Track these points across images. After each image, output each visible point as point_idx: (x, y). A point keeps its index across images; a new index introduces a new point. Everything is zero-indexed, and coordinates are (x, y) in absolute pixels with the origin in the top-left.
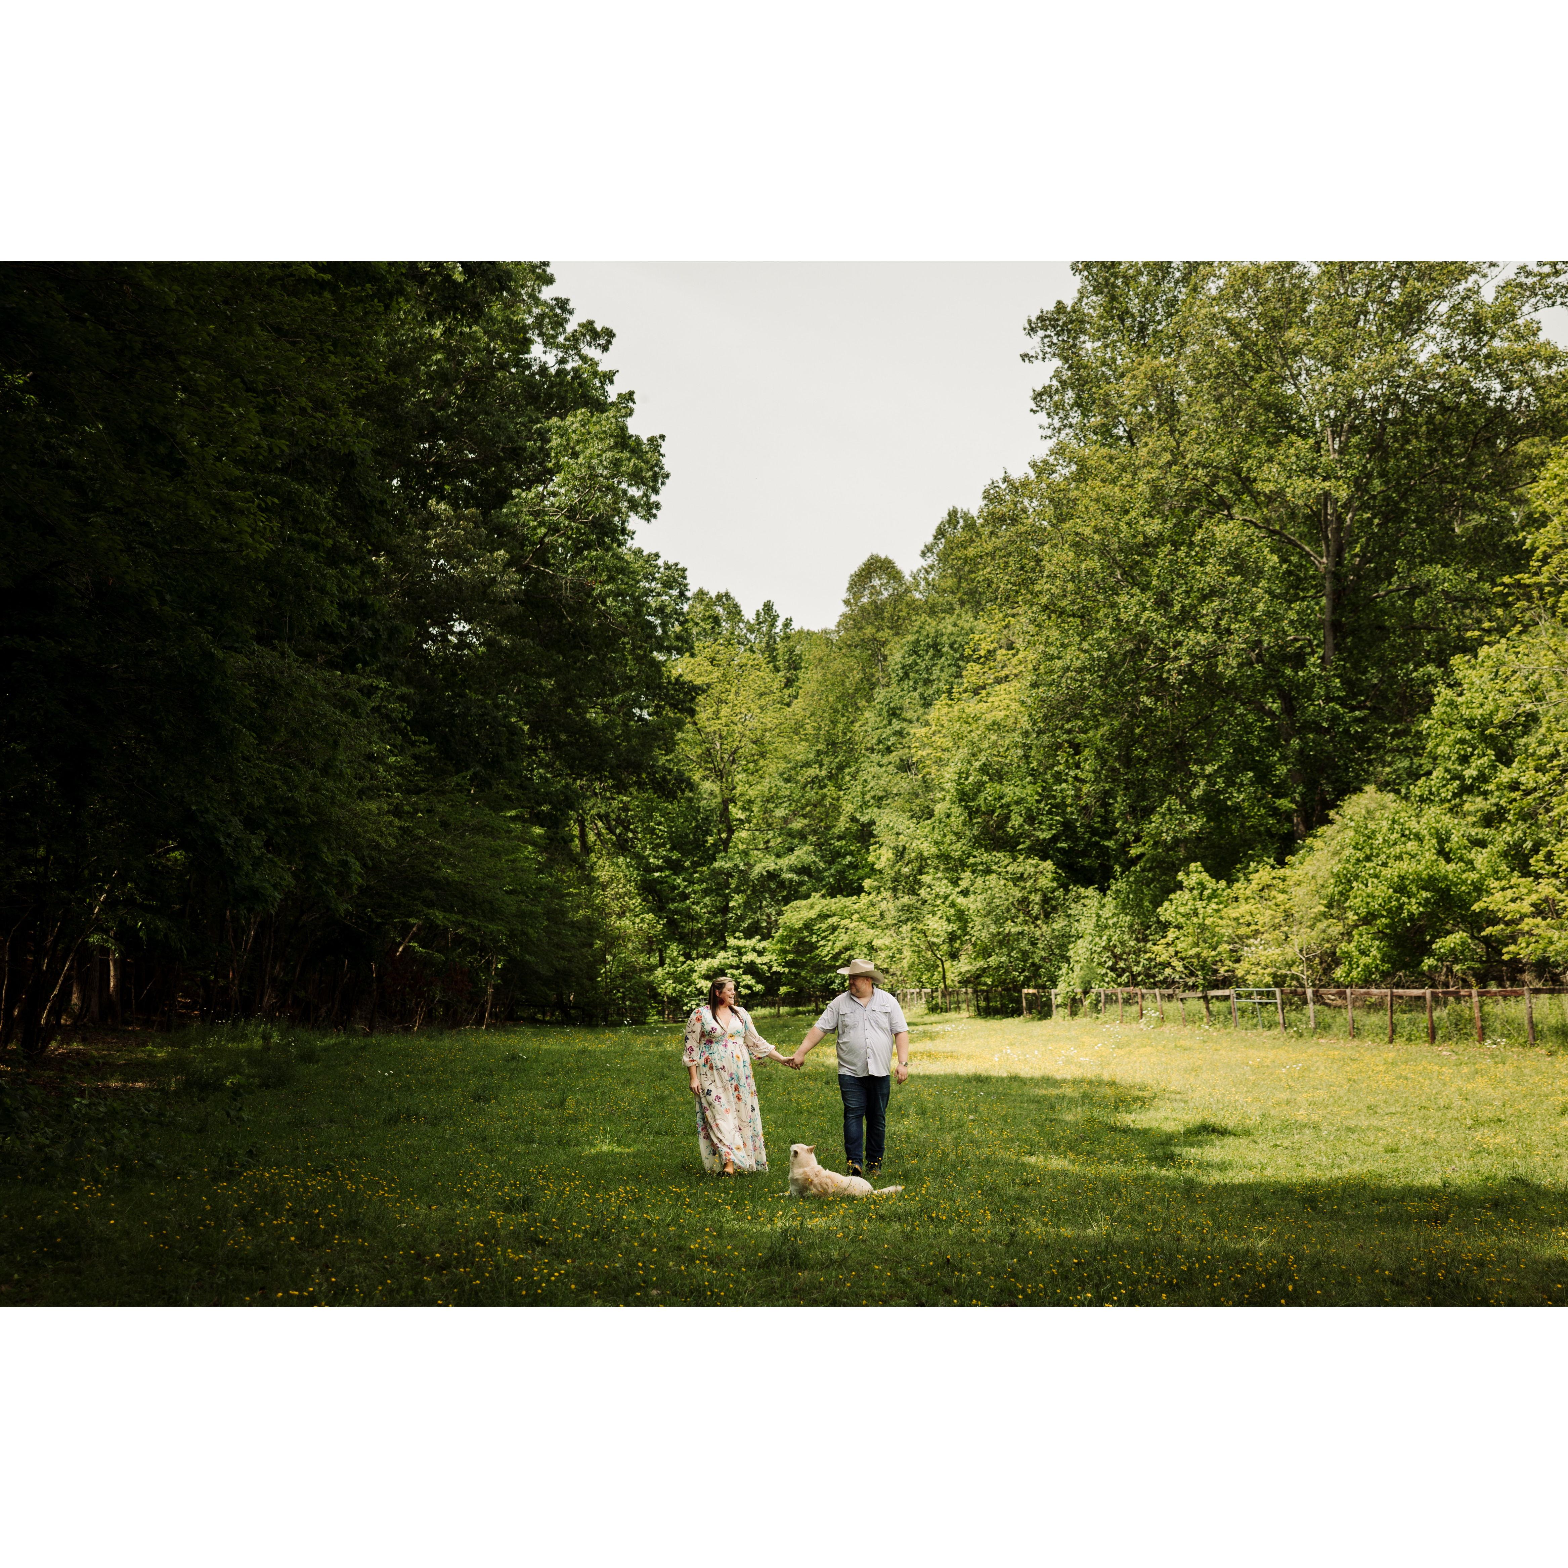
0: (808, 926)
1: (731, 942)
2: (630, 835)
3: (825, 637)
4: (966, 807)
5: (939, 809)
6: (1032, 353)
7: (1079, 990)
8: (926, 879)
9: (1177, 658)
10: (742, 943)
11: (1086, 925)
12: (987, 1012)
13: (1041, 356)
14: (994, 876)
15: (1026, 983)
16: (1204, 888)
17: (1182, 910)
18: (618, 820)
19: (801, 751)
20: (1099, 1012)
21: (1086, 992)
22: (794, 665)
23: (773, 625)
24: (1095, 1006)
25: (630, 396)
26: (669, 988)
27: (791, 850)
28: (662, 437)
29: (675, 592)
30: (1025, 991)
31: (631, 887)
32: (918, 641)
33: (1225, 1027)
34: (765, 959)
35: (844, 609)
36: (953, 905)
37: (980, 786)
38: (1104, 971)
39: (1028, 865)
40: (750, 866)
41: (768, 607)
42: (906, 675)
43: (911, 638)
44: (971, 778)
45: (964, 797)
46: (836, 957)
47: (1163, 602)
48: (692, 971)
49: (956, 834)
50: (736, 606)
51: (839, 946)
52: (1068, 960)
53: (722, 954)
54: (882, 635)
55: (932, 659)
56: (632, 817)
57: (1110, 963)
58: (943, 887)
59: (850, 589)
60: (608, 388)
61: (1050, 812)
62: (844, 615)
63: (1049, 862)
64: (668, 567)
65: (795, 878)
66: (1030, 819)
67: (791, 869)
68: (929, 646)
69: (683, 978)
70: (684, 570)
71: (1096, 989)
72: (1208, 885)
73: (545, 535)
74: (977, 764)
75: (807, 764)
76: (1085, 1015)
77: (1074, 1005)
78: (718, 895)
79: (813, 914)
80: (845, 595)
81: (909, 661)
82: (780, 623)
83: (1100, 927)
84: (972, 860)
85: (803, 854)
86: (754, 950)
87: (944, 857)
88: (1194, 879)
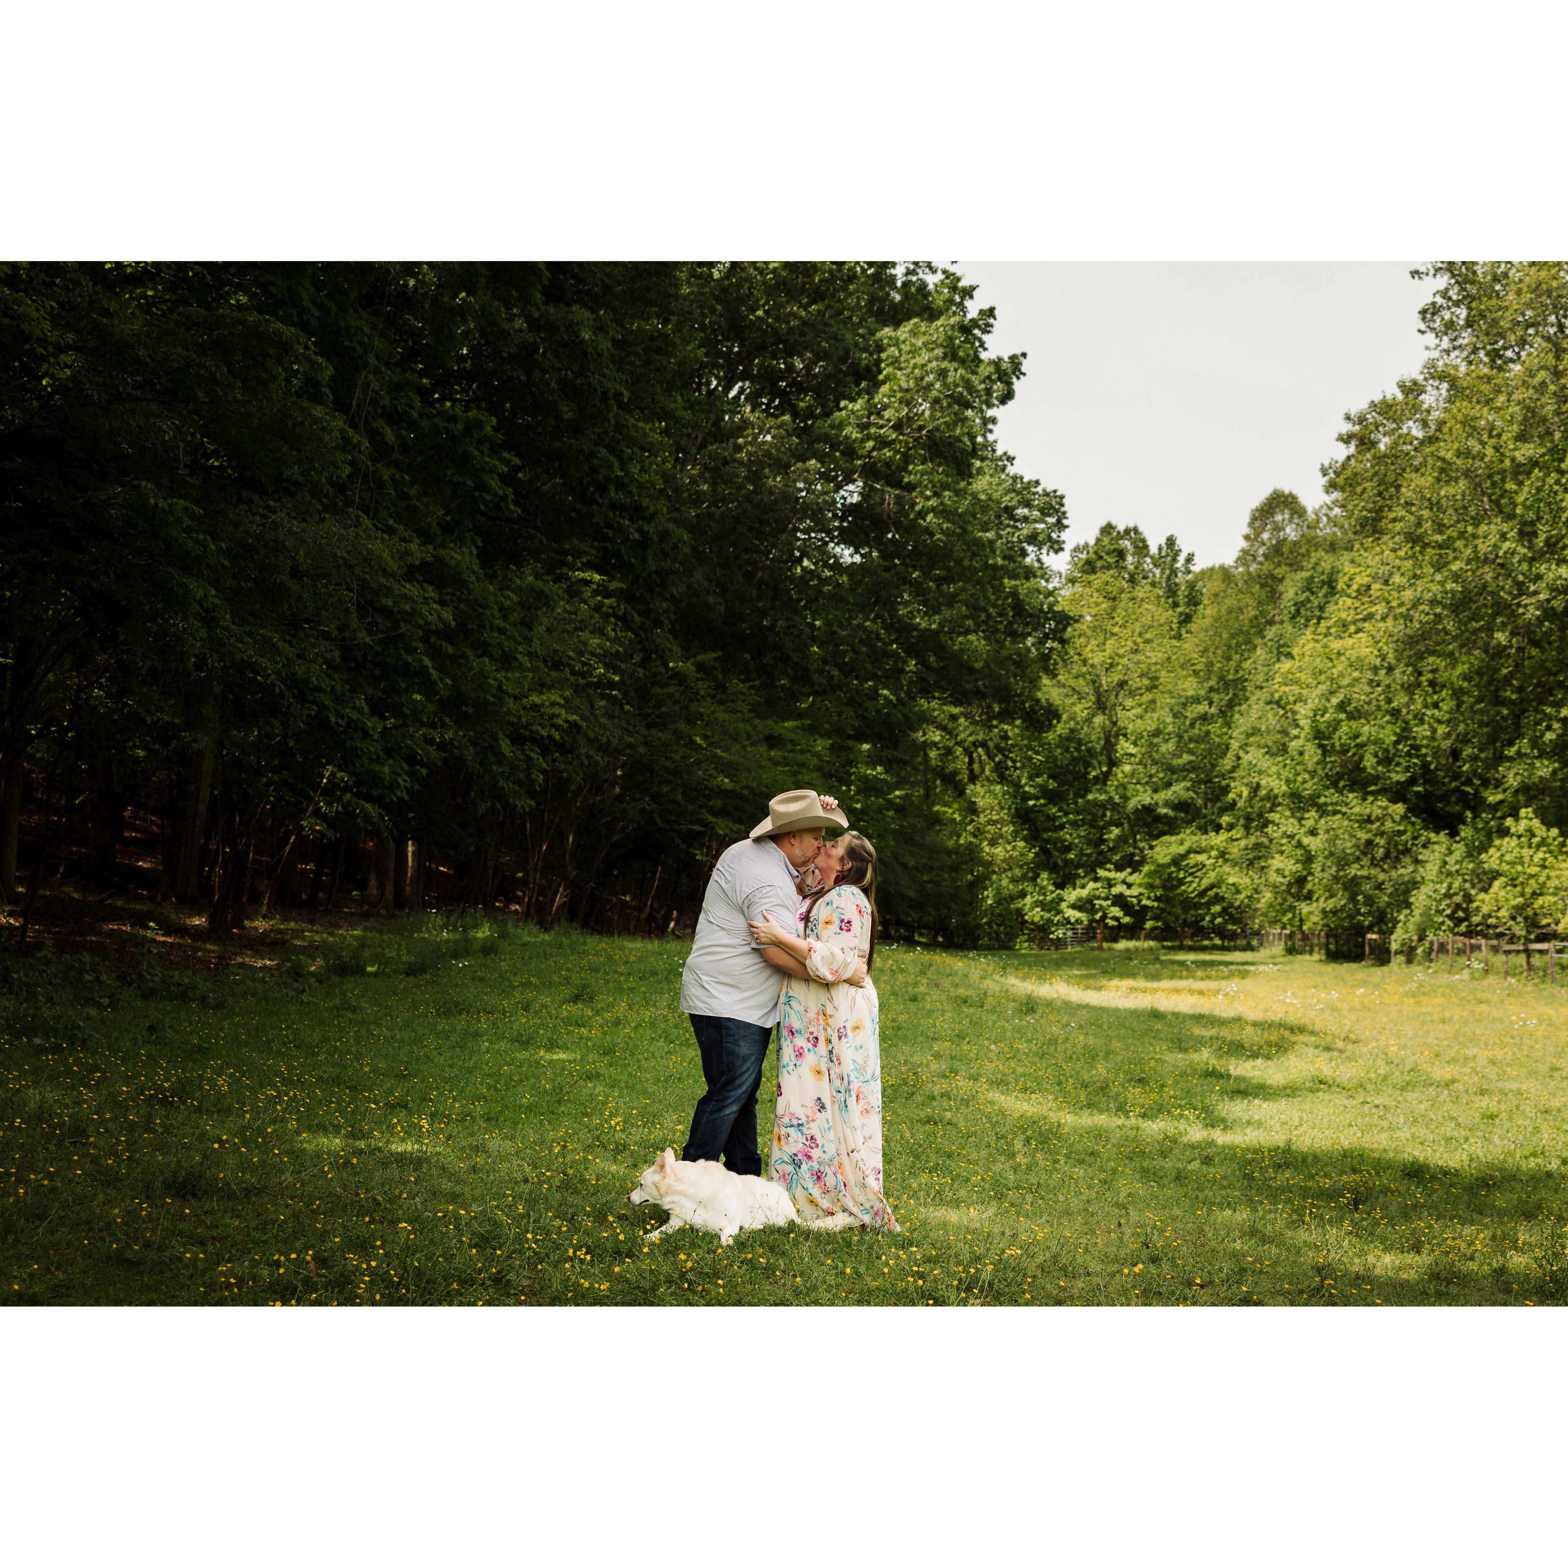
0: (1177, 861)
1: (1101, 873)
2: (1010, 763)
3: (1225, 573)
4: (1321, 746)
5: (1294, 745)
6: (1422, 269)
7: (1415, 938)
8: (1274, 817)
9: (1536, 593)
10: (1112, 875)
11: (1430, 870)
12: (1334, 956)
13: (1432, 272)
14: (1339, 816)
15: (1370, 929)
16: (1533, 835)
17: (1508, 857)
18: (997, 747)
19: (1190, 686)
20: (1431, 961)
21: (1421, 939)
22: (1194, 601)
23: (1174, 560)
24: (1428, 954)
25: (990, 312)
26: (1035, 915)
27: (1169, 785)
28: (1024, 355)
29: (1051, 520)
30: (1369, 936)
31: (1004, 814)
32: (1312, 578)
33: (1543, 982)
34: (1135, 891)
35: (1244, 544)
36: (1299, 845)
37: (1336, 725)
38: (1441, 919)
39: (1378, 806)
40: (1125, 798)
41: (1171, 542)
42: (1298, 611)
43: (1305, 574)
44: (1327, 716)
45: (1320, 736)
46: (1202, 894)
47: (1527, 533)
48: (1062, 900)
49: (1310, 772)
50: (1144, 541)
51: (1205, 883)
52: (1409, 905)
53: (1092, 885)
54: (1279, 572)
55: (1325, 596)
56: (1013, 746)
57: (1448, 912)
58: (1290, 825)
59: (1251, 524)
60: (968, 303)
61: (1408, 754)
62: (1243, 551)
63: (1400, 805)
64: (1047, 494)
65: (1171, 813)
66: (1386, 760)
67: (1167, 804)
68: (1323, 583)
69: (1053, 906)
70: (1062, 497)
71: (1431, 936)
72: (1538, 832)
73: (874, 449)
74: (1335, 701)
75: (1196, 700)
76: (1420, 964)
77: (1409, 954)
78: (1092, 826)
79: (1182, 850)
80: (1246, 530)
81: (1302, 597)
82: (1182, 559)
83: (1445, 873)
84: (1322, 800)
85: (1179, 790)
86: (1124, 882)
87: (1295, 796)
88: (1523, 825)
